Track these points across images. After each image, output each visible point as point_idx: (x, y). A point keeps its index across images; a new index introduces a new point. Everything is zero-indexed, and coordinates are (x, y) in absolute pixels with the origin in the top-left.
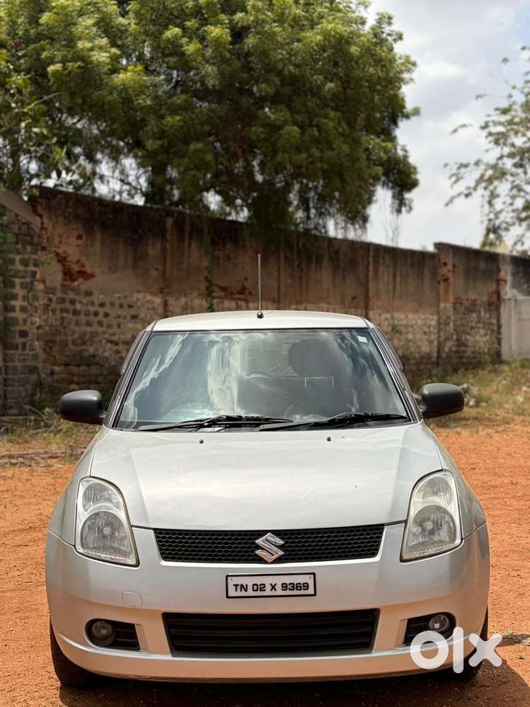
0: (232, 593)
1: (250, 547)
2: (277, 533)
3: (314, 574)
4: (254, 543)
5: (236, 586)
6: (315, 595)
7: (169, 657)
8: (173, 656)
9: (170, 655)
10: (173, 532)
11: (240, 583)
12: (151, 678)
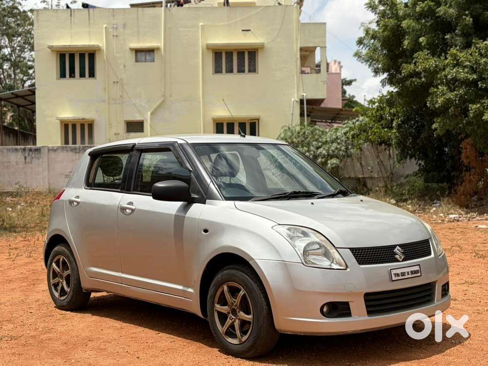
0: (394, 278)
1: (392, 254)
2: (400, 246)
3: (419, 265)
4: (393, 252)
5: (395, 274)
6: (421, 276)
7: (367, 318)
8: (369, 316)
9: (367, 317)
10: (362, 249)
11: (396, 273)
12: (361, 330)
